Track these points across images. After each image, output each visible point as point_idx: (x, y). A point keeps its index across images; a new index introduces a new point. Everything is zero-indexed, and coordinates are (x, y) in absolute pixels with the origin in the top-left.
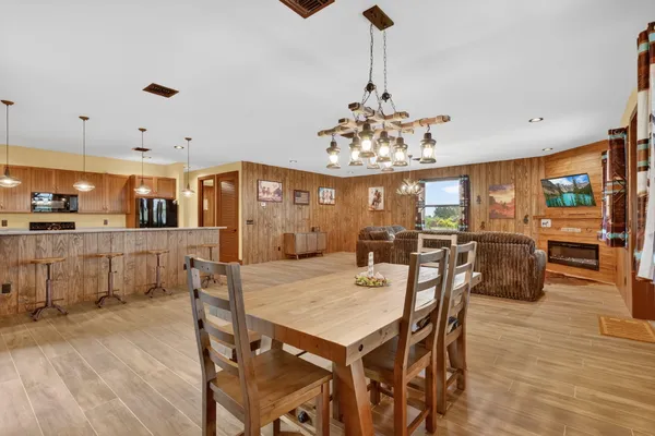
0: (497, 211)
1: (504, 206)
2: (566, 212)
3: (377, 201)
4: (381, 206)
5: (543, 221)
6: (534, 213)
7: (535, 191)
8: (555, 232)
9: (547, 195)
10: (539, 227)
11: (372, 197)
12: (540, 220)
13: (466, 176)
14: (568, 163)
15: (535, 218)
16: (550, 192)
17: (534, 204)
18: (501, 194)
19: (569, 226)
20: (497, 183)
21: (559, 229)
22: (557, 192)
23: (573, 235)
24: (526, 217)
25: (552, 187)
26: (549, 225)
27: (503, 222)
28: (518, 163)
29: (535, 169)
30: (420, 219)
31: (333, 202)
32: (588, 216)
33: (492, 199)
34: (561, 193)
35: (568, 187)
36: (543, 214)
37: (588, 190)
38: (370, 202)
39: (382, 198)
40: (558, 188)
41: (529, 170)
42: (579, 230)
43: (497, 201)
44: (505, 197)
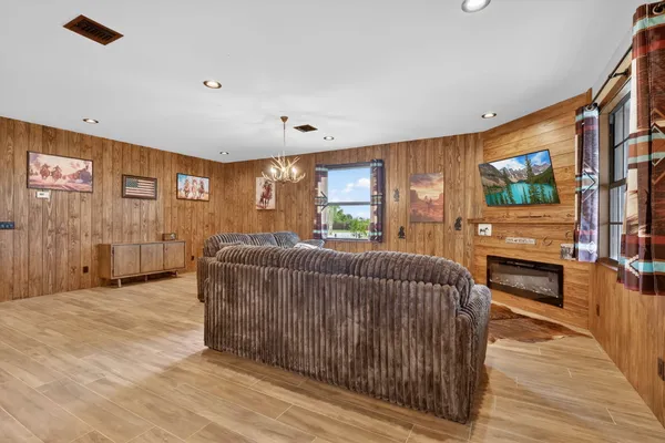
0: (420, 211)
1: (429, 204)
2: (513, 214)
3: (266, 196)
4: (271, 204)
5: (481, 227)
6: (469, 215)
7: (471, 184)
8: (496, 243)
9: (487, 189)
10: (476, 234)
11: (260, 190)
12: (476, 225)
13: (381, 161)
14: (517, 139)
15: (470, 221)
16: (492, 183)
17: (471, 200)
18: (426, 186)
19: (517, 235)
20: (420, 170)
21: (502, 238)
22: (502, 182)
23: (523, 248)
24: (459, 220)
25: (494, 174)
26: (489, 233)
27: (429, 227)
28: (448, 141)
29: (470, 150)
30: (319, 222)
31: (205, 197)
32: (548, 220)
33: (413, 195)
34: (509, 183)
35: (519, 173)
36: (480, 216)
37: (548, 178)
38: (258, 197)
39: (273, 193)
40: (505, 175)
41: (462, 152)
42: (533, 241)
43: (421, 197)
44: (432, 191)
